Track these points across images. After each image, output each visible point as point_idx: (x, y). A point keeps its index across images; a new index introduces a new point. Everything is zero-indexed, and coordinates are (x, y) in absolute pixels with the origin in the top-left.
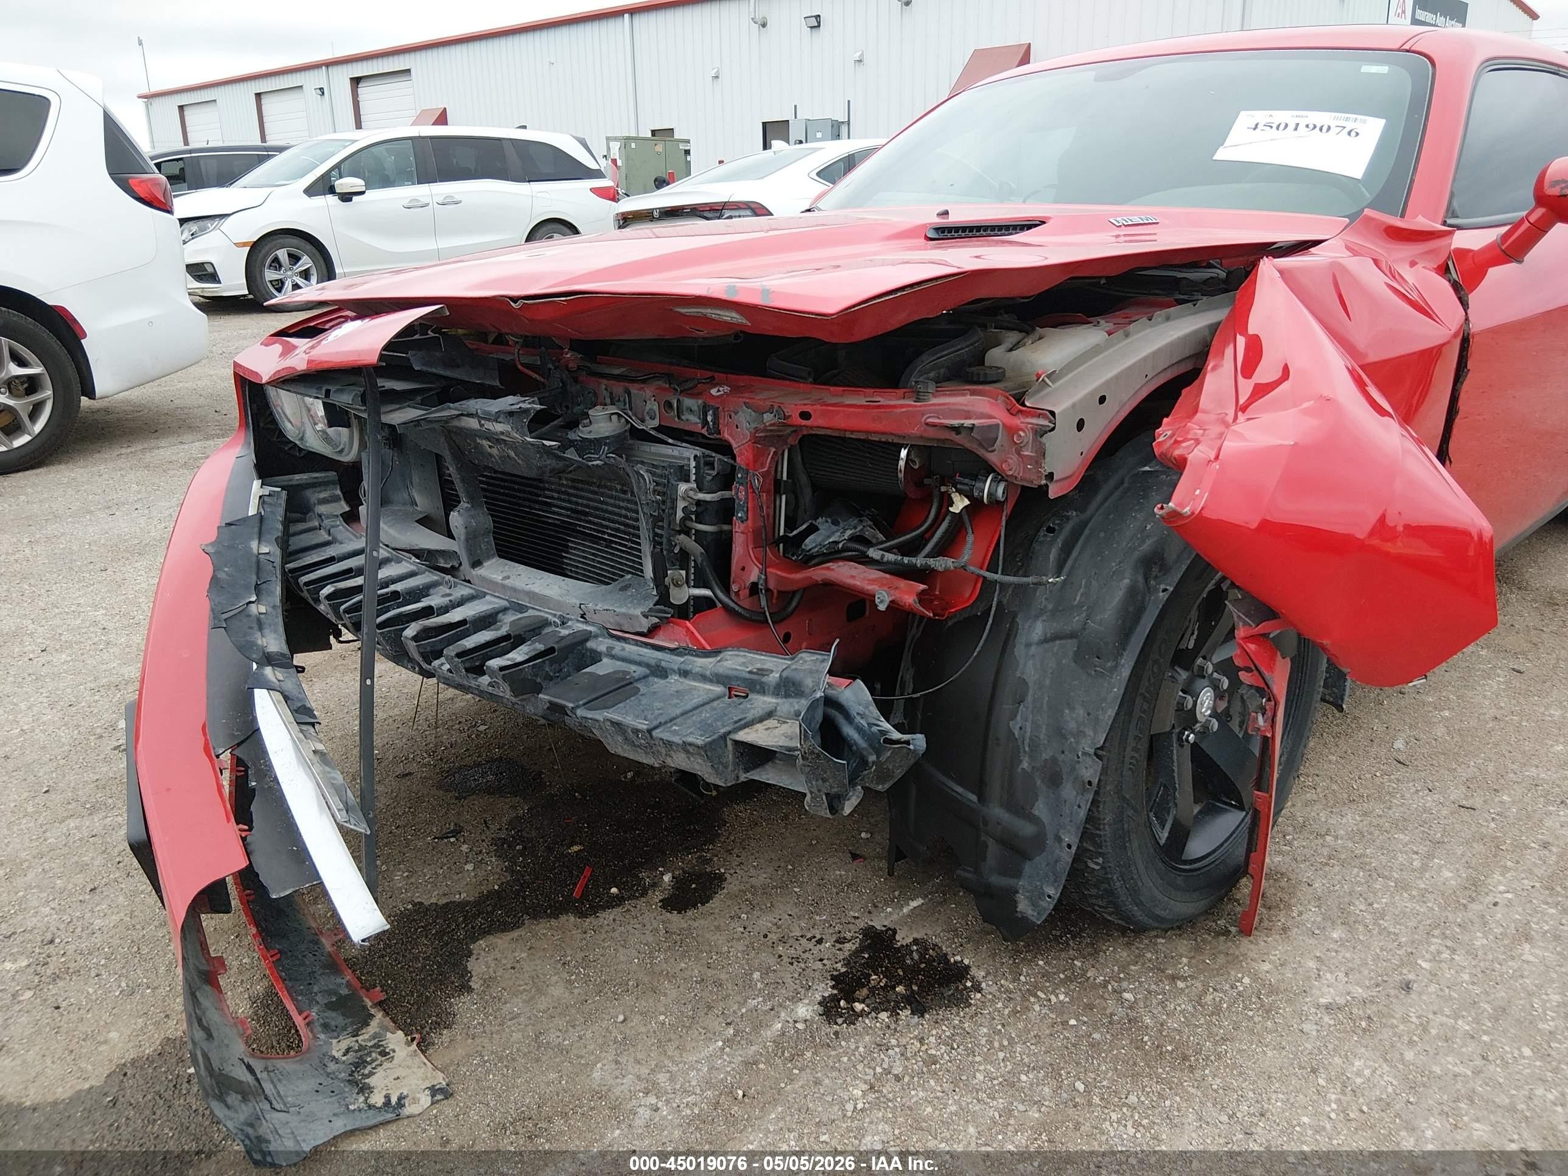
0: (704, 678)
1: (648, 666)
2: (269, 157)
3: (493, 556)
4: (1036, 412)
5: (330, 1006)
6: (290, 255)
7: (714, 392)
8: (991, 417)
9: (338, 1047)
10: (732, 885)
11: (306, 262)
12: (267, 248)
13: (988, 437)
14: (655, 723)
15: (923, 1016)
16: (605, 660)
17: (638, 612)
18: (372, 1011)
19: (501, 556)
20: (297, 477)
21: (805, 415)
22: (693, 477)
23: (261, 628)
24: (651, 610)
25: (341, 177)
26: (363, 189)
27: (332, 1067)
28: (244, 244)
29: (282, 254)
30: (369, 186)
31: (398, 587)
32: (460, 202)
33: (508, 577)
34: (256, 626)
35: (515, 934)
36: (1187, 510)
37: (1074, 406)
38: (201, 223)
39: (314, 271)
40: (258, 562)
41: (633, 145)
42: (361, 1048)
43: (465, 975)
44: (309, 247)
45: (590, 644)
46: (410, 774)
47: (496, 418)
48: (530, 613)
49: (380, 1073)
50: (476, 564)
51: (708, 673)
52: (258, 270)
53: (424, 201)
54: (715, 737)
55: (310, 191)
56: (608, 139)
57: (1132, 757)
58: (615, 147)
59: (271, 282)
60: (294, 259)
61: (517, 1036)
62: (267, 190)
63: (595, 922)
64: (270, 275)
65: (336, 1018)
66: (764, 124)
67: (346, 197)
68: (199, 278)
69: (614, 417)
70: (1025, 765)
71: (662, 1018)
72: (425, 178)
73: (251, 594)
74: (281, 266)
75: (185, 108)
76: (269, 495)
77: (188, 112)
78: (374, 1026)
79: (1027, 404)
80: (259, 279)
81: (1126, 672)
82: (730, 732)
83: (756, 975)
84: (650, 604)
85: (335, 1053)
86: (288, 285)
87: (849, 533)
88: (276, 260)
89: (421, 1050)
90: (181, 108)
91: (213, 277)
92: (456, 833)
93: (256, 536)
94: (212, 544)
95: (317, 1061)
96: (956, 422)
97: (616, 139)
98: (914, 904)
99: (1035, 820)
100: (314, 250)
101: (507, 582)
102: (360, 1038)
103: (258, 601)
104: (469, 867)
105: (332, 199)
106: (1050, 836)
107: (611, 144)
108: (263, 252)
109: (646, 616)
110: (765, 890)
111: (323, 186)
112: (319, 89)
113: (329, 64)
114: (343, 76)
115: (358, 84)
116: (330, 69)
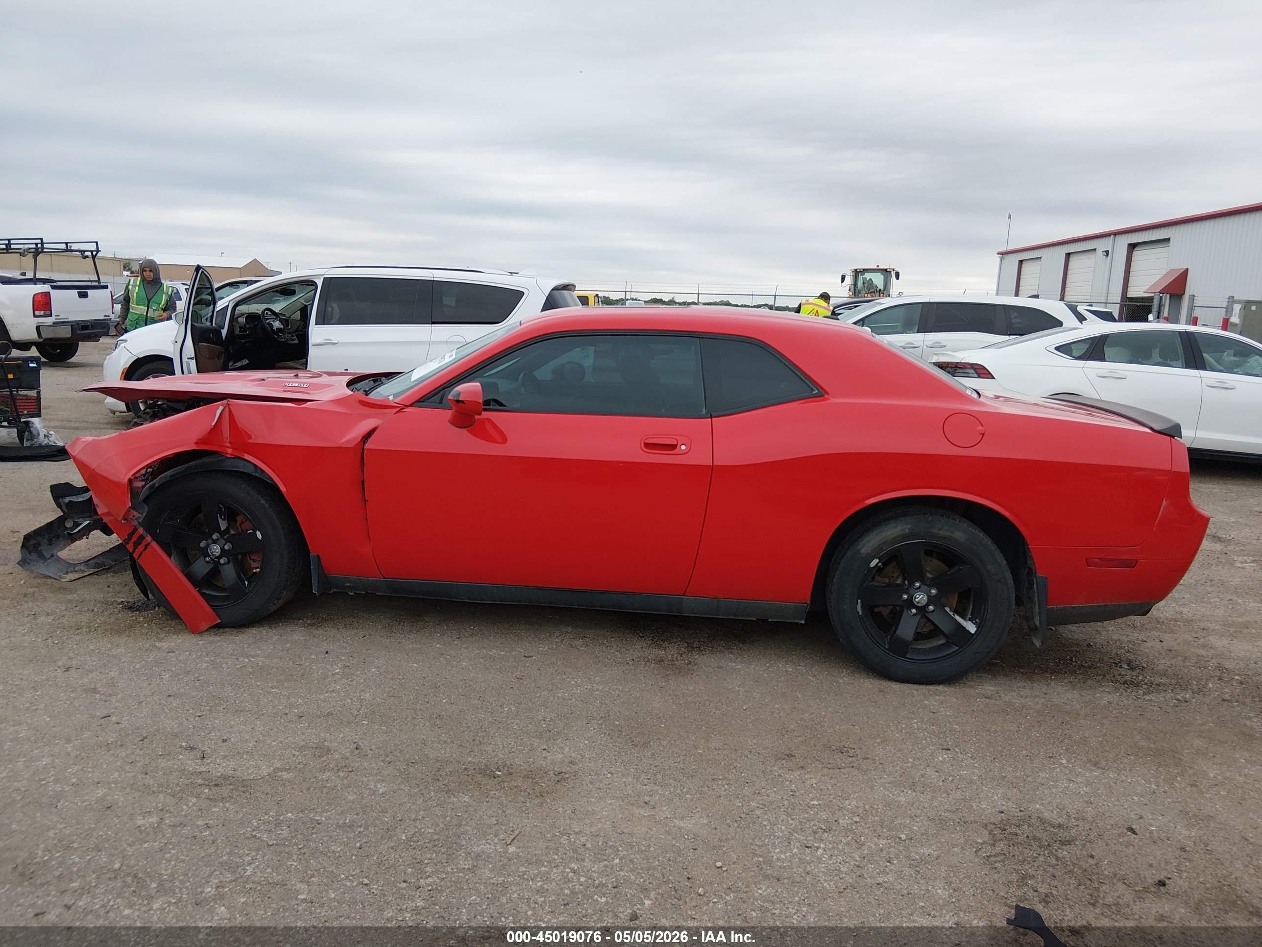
32: (944, 346)
41: (1253, 307)
58: (1237, 307)
75: (1023, 262)
77: (1024, 264)
107: (1235, 305)
112: (1106, 251)
113: (1116, 234)
114: (1123, 242)
115: (1134, 248)
116: (1117, 237)
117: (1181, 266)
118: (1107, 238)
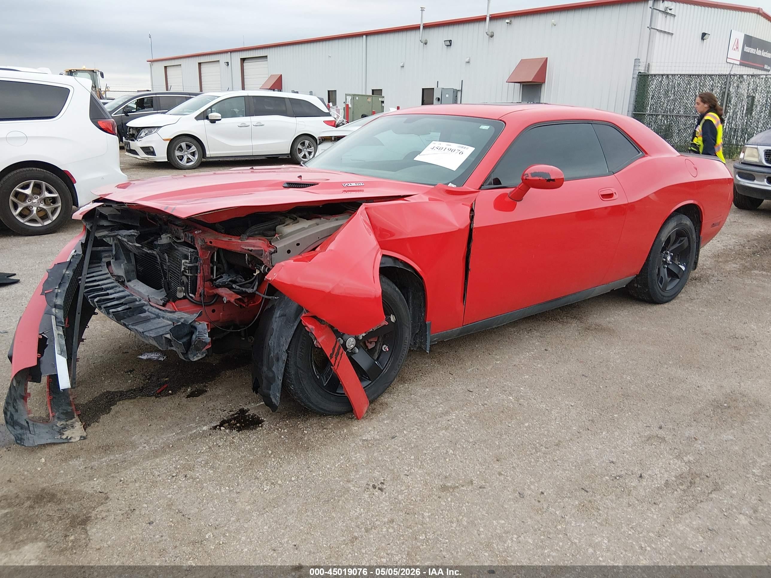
0: (167, 319)
1: (156, 315)
2: (191, 98)
3: (135, 279)
4: (273, 247)
5: (62, 413)
6: (187, 145)
7: (196, 232)
8: (261, 247)
9: (59, 424)
10: (209, 393)
11: (194, 149)
12: (177, 142)
13: (260, 253)
14: (145, 330)
15: (239, 432)
16: (147, 312)
17: (159, 299)
18: (75, 417)
19: (138, 279)
20: (100, 248)
21: (211, 242)
22: (189, 258)
23: (56, 296)
24: (163, 298)
25: (211, 112)
26: (220, 118)
27: (55, 427)
28: (167, 140)
29: (183, 145)
30: (223, 117)
31: (103, 287)
32: (263, 125)
33: (135, 286)
34: (55, 296)
35: (132, 401)
36: (270, 279)
37: (285, 246)
38: (149, 129)
39: (197, 153)
40: (64, 275)
41: (357, 98)
42: (67, 424)
43: (110, 410)
44: (195, 142)
45: (144, 307)
46: (128, 352)
47: (124, 236)
48: (134, 297)
49: (69, 431)
50: (129, 281)
51: (168, 318)
52: (172, 151)
53: (247, 124)
54: (158, 335)
55: (198, 118)
56: (346, 95)
57: (300, 354)
58: (349, 98)
59: (178, 156)
60: (189, 147)
61: (117, 427)
62: (179, 117)
63: (159, 400)
64: (178, 153)
65: (63, 416)
66: (423, 89)
67: (213, 121)
68: (147, 153)
69: (168, 238)
70: (272, 355)
71: (162, 426)
72: (248, 114)
73: (57, 286)
74: (182, 150)
75: (167, 68)
76: (76, 255)
77: (168, 69)
78: (74, 420)
79: (272, 244)
80: (172, 155)
81: (295, 327)
82: (163, 334)
83: (198, 418)
84: (164, 297)
85: (58, 425)
86: (185, 159)
87: (230, 279)
88: (181, 147)
89: (84, 428)
90: (166, 67)
91: (153, 153)
92: (131, 371)
93: (66, 268)
94: (50, 269)
95: (51, 425)
96: (250, 248)
97: (349, 95)
98: (262, 403)
99: (273, 372)
100: (197, 144)
101: (134, 287)
102: (67, 422)
103: (59, 288)
104: (130, 381)
105: (206, 121)
106: (276, 377)
107: (347, 97)
108: (175, 144)
109: (161, 300)
110: (218, 396)
111: (204, 116)
112: (227, 63)
113: (232, 51)
114: (237, 58)
115: (244, 61)
116: (232, 54)
117: (279, 73)
118: (226, 54)
